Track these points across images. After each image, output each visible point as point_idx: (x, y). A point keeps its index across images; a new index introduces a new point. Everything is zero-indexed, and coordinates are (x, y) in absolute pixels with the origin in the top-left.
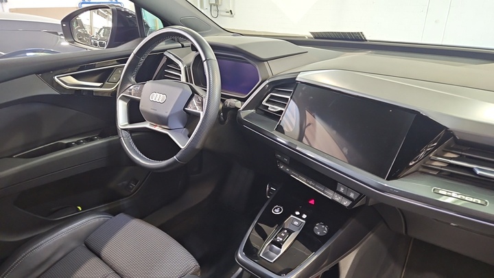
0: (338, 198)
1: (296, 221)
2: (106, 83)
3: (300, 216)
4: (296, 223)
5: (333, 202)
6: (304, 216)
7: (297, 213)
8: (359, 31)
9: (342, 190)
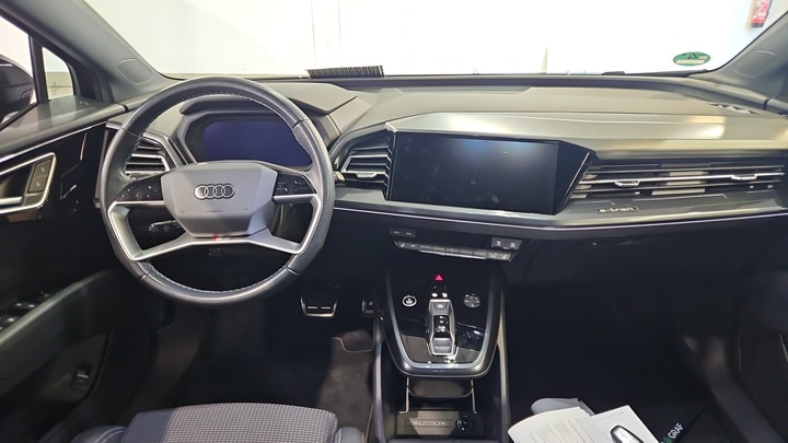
0: (494, 256)
1: (440, 304)
2: (27, 195)
3: (440, 297)
4: (440, 306)
5: (489, 261)
6: (445, 295)
7: (435, 295)
8: (379, 65)
9: (499, 243)
